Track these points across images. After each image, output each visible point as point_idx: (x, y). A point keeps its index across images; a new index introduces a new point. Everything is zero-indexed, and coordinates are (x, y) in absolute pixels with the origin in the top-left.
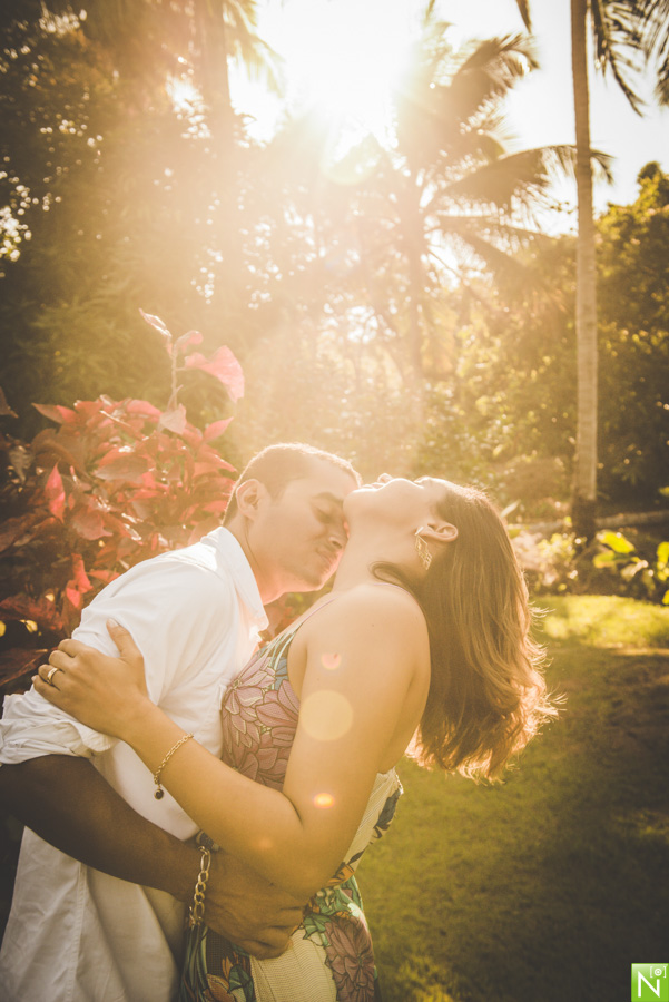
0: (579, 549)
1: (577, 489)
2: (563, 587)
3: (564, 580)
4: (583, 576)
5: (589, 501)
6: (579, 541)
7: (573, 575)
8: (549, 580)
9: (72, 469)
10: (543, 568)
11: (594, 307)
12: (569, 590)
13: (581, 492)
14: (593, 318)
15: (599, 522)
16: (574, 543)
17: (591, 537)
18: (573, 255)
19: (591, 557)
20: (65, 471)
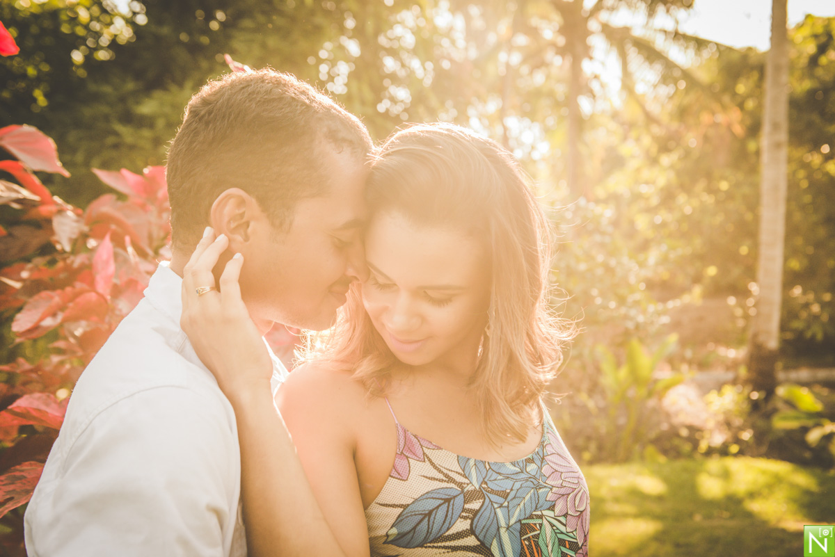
0: (755, 406)
1: (755, 336)
2: (734, 449)
3: (737, 441)
4: (760, 436)
5: (771, 352)
6: (755, 396)
7: (747, 435)
8: (718, 439)
9: (127, 239)
10: (711, 424)
11: (784, 125)
12: (741, 453)
13: (761, 339)
14: (783, 136)
15: (781, 375)
16: (749, 398)
17: (770, 392)
18: (761, 69)
19: (768, 416)
20: (118, 242)
